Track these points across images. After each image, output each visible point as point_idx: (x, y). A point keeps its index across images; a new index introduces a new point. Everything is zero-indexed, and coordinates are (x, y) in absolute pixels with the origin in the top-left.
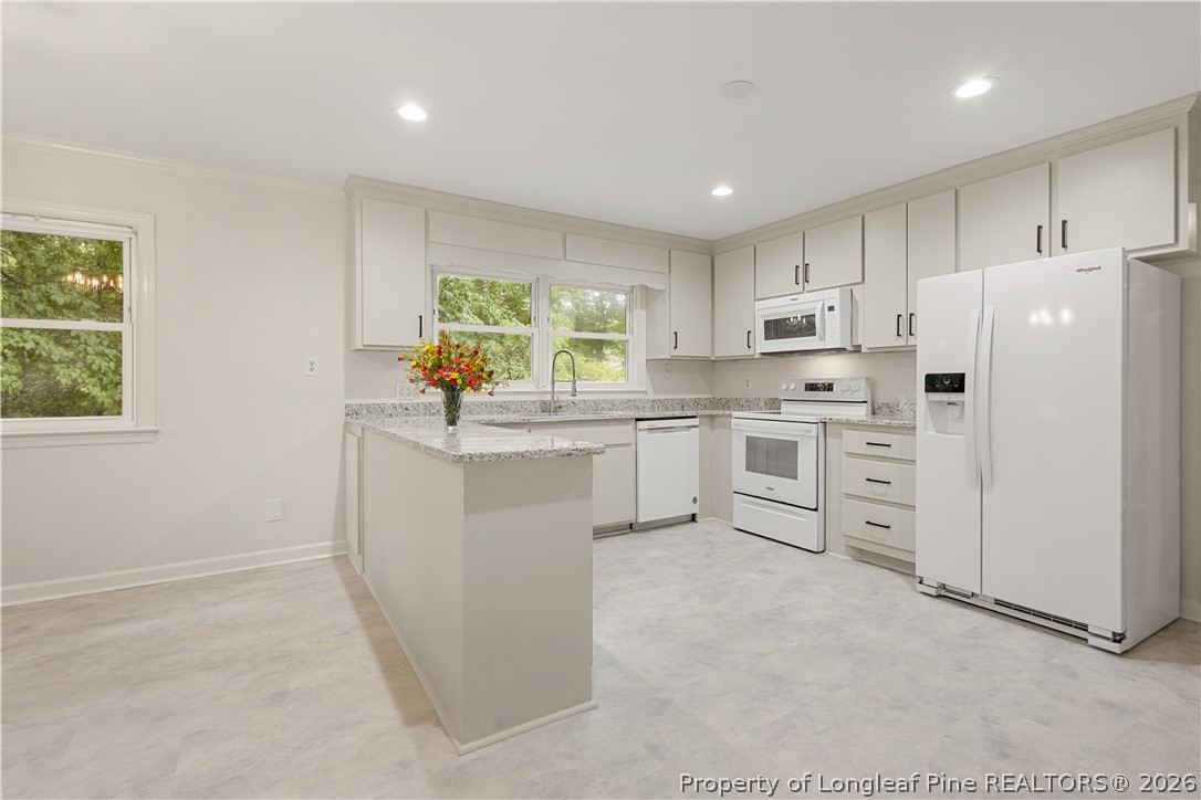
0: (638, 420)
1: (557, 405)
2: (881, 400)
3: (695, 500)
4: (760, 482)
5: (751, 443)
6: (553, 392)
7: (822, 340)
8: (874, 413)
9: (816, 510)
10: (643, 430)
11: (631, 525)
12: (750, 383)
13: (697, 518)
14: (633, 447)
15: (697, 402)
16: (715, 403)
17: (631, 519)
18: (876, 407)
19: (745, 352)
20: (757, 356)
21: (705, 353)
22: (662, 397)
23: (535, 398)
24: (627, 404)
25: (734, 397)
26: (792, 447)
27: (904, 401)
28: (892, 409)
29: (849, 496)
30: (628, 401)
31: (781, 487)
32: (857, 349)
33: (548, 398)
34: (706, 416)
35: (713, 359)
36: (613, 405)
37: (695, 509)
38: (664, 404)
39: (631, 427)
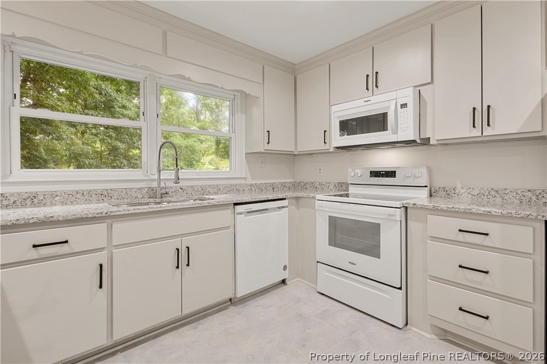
0: (236, 204)
1: (164, 191)
2: (437, 184)
3: (285, 268)
4: (343, 257)
5: (333, 222)
6: (159, 180)
7: (394, 133)
8: (431, 196)
9: (400, 289)
10: (241, 213)
11: (230, 300)
12: (322, 171)
13: (287, 281)
14: (231, 230)
15: (283, 185)
16: (296, 186)
17: (231, 295)
18: (433, 190)
19: (322, 147)
20: (332, 150)
21: (290, 148)
22: (258, 182)
23: (143, 185)
24: (230, 189)
25: (310, 181)
26: (375, 228)
27: (459, 186)
28: (448, 193)
29: (434, 278)
30: (231, 186)
31: (364, 263)
32: (426, 142)
33: (155, 185)
34: (294, 198)
35: (296, 153)
36: (218, 190)
37: (285, 275)
38: (260, 188)
39: (229, 211)
